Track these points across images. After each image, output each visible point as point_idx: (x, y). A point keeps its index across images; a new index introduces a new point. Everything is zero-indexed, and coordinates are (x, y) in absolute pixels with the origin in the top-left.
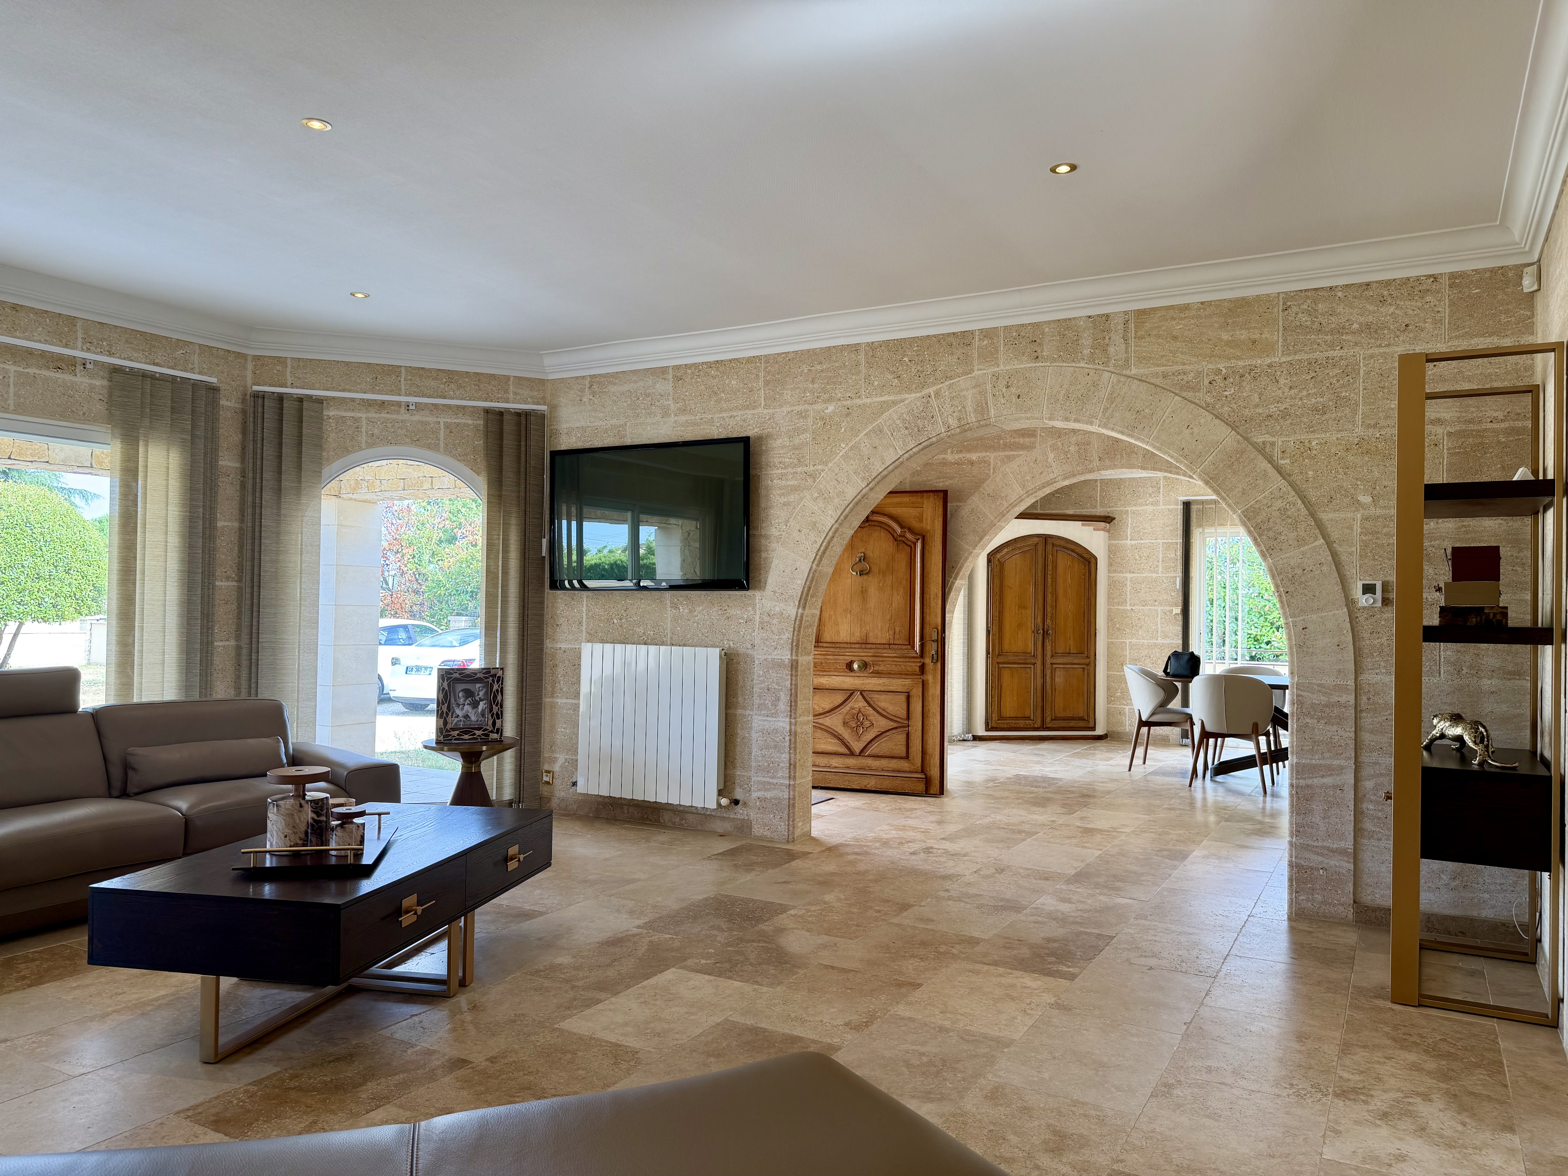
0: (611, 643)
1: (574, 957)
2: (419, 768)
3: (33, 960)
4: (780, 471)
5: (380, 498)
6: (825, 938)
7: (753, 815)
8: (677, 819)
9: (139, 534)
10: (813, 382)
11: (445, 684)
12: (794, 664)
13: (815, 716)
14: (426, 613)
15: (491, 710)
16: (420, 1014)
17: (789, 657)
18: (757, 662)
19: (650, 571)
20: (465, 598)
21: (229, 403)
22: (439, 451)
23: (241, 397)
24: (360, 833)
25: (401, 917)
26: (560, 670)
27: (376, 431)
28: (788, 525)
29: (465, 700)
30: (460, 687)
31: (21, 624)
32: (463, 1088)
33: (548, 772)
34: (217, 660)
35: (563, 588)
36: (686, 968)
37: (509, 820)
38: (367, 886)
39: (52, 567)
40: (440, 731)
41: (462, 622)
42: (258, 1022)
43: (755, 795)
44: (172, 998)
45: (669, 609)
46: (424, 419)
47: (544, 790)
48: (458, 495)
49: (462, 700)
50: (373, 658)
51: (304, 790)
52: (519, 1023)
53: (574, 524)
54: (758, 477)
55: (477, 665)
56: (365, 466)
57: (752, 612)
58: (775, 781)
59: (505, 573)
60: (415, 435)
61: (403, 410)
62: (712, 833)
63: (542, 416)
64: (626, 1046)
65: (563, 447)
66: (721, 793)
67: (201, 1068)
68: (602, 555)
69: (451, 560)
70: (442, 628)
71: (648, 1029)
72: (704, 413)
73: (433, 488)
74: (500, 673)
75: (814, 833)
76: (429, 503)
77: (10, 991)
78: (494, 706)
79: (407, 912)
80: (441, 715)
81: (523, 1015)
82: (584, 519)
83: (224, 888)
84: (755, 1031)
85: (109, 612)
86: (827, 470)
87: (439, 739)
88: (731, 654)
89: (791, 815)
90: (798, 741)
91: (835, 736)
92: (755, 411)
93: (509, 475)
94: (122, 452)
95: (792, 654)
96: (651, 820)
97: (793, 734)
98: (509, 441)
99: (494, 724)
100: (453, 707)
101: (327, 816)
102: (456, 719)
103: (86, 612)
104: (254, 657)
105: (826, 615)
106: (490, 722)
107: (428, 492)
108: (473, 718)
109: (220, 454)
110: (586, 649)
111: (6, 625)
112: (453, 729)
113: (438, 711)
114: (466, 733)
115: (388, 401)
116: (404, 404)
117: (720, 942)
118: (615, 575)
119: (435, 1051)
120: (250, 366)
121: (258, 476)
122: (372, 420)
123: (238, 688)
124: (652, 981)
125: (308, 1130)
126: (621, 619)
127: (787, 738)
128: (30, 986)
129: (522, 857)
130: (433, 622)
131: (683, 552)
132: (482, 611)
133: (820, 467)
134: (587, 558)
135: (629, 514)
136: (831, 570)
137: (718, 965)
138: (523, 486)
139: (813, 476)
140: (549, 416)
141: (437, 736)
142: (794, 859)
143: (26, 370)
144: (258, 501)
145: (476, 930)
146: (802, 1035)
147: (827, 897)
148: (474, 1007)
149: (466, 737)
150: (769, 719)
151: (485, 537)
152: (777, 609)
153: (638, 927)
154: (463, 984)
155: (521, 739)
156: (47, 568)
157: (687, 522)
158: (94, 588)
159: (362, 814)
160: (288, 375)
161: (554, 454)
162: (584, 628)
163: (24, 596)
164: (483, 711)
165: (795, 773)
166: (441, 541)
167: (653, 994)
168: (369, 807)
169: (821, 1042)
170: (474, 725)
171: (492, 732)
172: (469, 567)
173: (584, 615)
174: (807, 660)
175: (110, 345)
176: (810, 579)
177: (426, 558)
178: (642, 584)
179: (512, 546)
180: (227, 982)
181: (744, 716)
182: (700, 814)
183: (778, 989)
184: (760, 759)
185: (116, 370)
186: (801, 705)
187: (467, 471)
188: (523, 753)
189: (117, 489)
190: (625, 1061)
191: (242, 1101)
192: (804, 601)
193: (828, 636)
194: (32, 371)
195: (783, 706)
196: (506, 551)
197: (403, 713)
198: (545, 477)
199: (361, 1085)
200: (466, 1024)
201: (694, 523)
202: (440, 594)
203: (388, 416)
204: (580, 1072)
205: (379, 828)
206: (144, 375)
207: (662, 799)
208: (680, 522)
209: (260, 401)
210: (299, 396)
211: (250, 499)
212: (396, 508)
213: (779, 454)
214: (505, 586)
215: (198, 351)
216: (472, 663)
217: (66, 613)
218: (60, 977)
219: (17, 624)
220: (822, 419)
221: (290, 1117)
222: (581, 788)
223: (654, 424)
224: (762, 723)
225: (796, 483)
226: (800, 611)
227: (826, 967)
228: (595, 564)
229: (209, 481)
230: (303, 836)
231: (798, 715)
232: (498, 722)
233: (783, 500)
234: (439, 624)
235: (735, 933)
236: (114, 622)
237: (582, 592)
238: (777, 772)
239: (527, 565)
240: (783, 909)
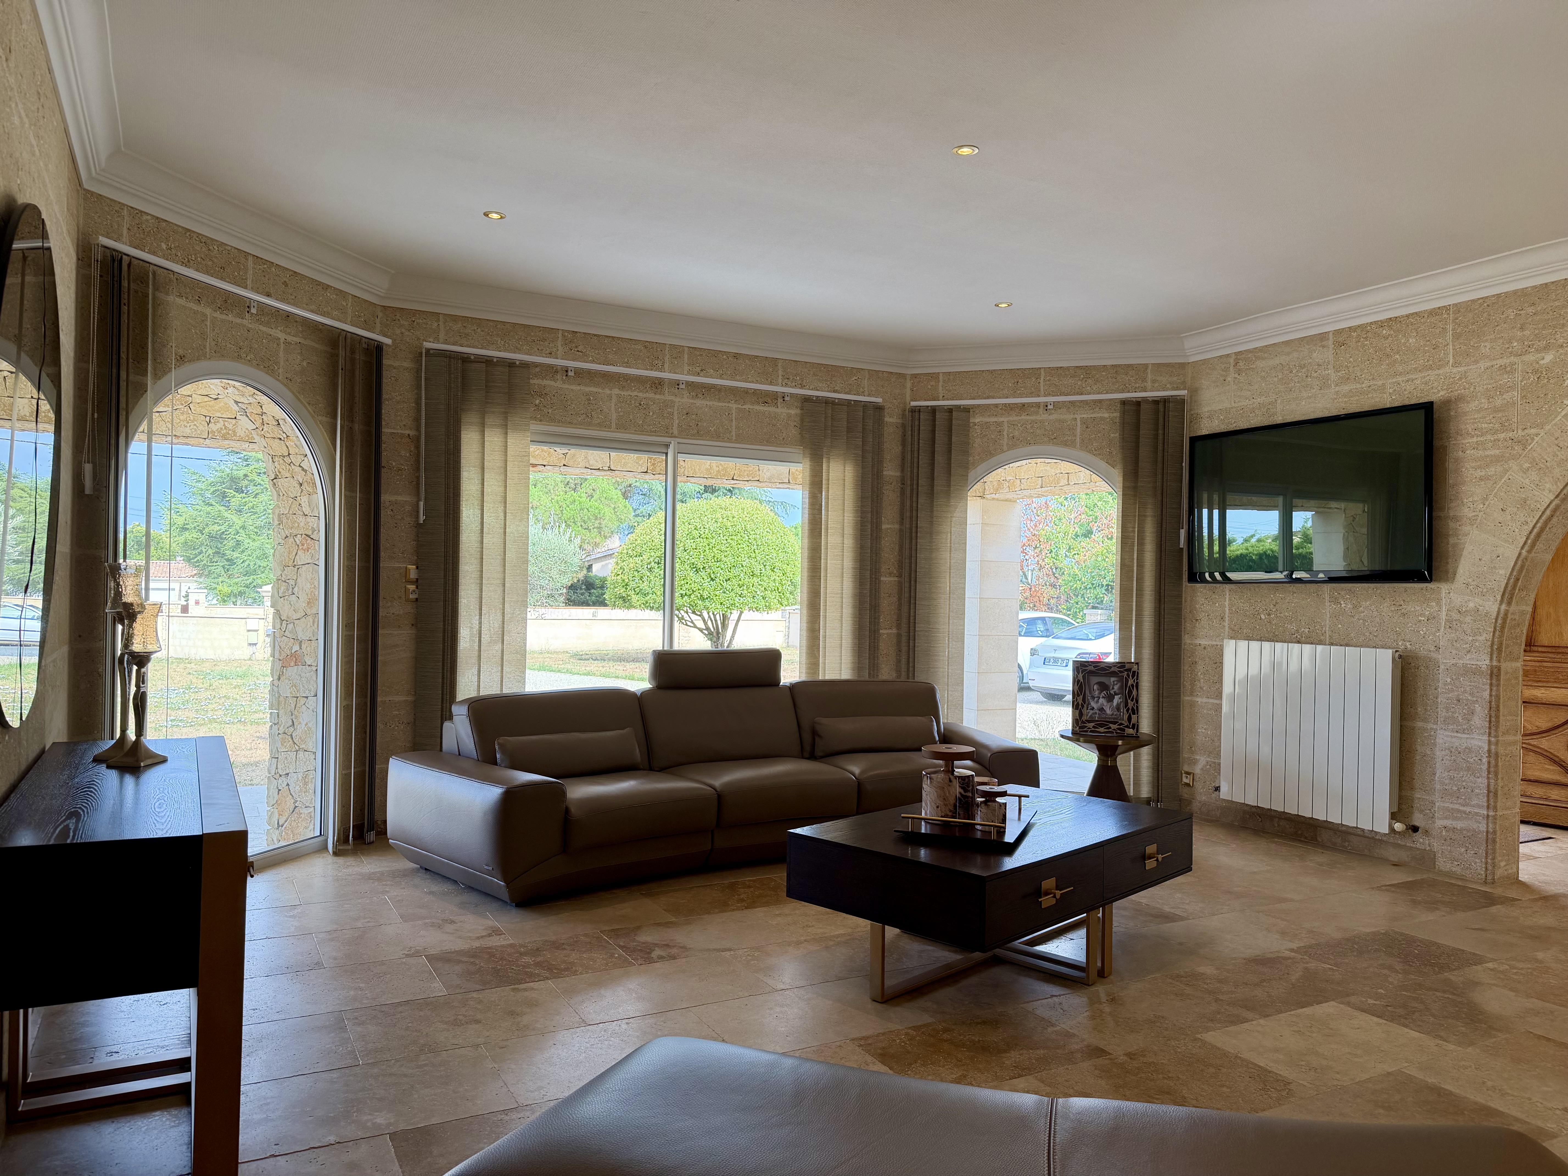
0: (1258, 640)
1: (1217, 969)
2: (1057, 757)
3: (749, 887)
4: (1475, 439)
5: (1019, 496)
6: (1538, 1004)
7: (1436, 846)
8: (1339, 840)
9: (823, 537)
10: (1522, 328)
11: (1080, 676)
12: (1495, 671)
13: (1525, 735)
14: (1063, 606)
15: (1126, 704)
16: (1060, 996)
17: (1488, 662)
18: (1442, 667)
19: (1306, 562)
20: (1101, 591)
21: (891, 419)
22: (1075, 447)
23: (901, 413)
24: (1002, 812)
25: (1041, 898)
26: (1200, 668)
27: (1016, 433)
28: (1487, 503)
29: (1100, 693)
30: (1094, 680)
31: (741, 613)
32: (1101, 1077)
33: (1188, 773)
34: (882, 645)
35: (1204, 581)
36: (1348, 1004)
37: (1146, 820)
38: (1011, 863)
39: (762, 566)
40: (1076, 722)
41: (1096, 616)
42: (916, 973)
43: (1440, 823)
44: (849, 937)
45: (1327, 604)
46: (1062, 417)
47: (1185, 793)
48: (1094, 489)
49: (1097, 693)
50: (1014, 649)
51: (953, 767)
52: (1158, 1024)
53: (1216, 513)
54: (1445, 448)
55: (1111, 659)
56: (1006, 467)
57: (1437, 609)
58: (1468, 809)
59: (1141, 566)
60: (1053, 434)
61: (1041, 410)
62: (1384, 861)
63: (1180, 402)
64: (1277, 1074)
65: (1204, 432)
66: (1394, 816)
67: (871, 1005)
68: (1249, 545)
69: (1087, 554)
70: (1078, 621)
71: (1302, 1061)
72: (1373, 379)
73: (1069, 484)
74: (1135, 668)
75: (1523, 877)
76: (1066, 499)
77: (733, 910)
78: (1129, 701)
79: (1047, 894)
80: (1076, 706)
81: (1163, 1017)
82: (1227, 507)
83: (888, 847)
84: (1437, 1090)
85: (801, 603)
86: (1542, 434)
87: (1075, 729)
88: (1408, 656)
89: (1490, 852)
90: (1500, 764)
91: (1555, 762)
92: (1441, 372)
93: (1145, 465)
94: (810, 469)
95: (1491, 659)
96: (1306, 838)
97: (1494, 756)
98: (1145, 431)
99: (1129, 719)
100: (1088, 700)
101: (973, 794)
102: (1092, 712)
103: (786, 603)
104: (911, 644)
105: (1542, 612)
106: (1126, 717)
107: (1065, 488)
108: (1108, 712)
109: (885, 465)
110: (1229, 646)
111: (731, 613)
112: (1089, 722)
113: (1073, 702)
114: (1101, 726)
115: (1028, 403)
116: (1042, 404)
117: (1392, 983)
118: (1264, 566)
119: (1074, 1035)
120: (909, 384)
121: (915, 482)
122: (1013, 423)
123: (898, 671)
124: (1307, 1011)
125: (958, 1081)
126: (1269, 615)
127: (1485, 760)
128: (747, 908)
129: (1160, 857)
130: (1070, 615)
131: (1346, 539)
132: (1116, 604)
133: (1533, 431)
134: (1232, 549)
135: (1280, 499)
136: (1548, 557)
137: (1389, 1008)
138: (1160, 476)
139: (1523, 443)
140: (1189, 401)
141: (1073, 726)
142: (1494, 905)
143: (744, 407)
144: (914, 505)
145: (1115, 924)
146: (1501, 1109)
147: (1540, 955)
148: (1113, 1000)
149: (1102, 730)
150: (1459, 735)
151: (1120, 530)
152: (1471, 605)
153: (1292, 950)
154: (1102, 974)
155: (1158, 736)
156: (759, 567)
157: (1351, 505)
158: (792, 583)
159: (1004, 794)
160: (941, 388)
161: (1194, 440)
162: (1226, 624)
163: (743, 590)
164: (1118, 705)
165: (1495, 802)
166: (1077, 536)
167: (1309, 1025)
168: (1011, 788)
169: (1529, 1123)
170: (1109, 718)
171: (1127, 727)
172: (1105, 560)
173: (1227, 609)
174: (1514, 666)
175: (802, 380)
176: (1517, 568)
177: (1062, 552)
178: (1294, 576)
179: (1148, 538)
180: (891, 932)
181: (1425, 730)
182: (1368, 837)
183: (1470, 1050)
184: (1447, 781)
185: (807, 399)
186: (1505, 721)
187: (1103, 464)
188: (1160, 752)
189: (807, 501)
190: (1276, 1089)
191: (903, 1042)
192: (1509, 595)
193: (1545, 638)
194: (747, 407)
195: (1480, 719)
196: (1141, 544)
197: (1042, 703)
198: (1184, 464)
199: (1005, 1051)
200: (1104, 1015)
201: (1361, 505)
202: (1076, 588)
203: (1028, 417)
204: (1225, 1089)
205: (1020, 809)
206: (827, 402)
207: (1320, 816)
208: (1343, 505)
209: (917, 414)
210: (949, 407)
211: (908, 503)
212: (1034, 505)
213: (1475, 419)
214: (1140, 580)
215: (867, 376)
216: (1108, 657)
217: (772, 604)
218: (767, 904)
219: (739, 612)
220: (1535, 371)
221: (943, 1066)
222: (1225, 793)
223: (1310, 397)
224: (1449, 739)
225: (1497, 452)
226: (1504, 607)
227: (1540, 1037)
228: (1241, 554)
229: (876, 489)
230: (952, 808)
231: (1500, 734)
232: (1134, 717)
233: (1479, 473)
234: (1075, 616)
235: (1413, 977)
236: (805, 612)
237: (1225, 585)
238: (1470, 799)
239: (1163, 557)
240: (1478, 960)
